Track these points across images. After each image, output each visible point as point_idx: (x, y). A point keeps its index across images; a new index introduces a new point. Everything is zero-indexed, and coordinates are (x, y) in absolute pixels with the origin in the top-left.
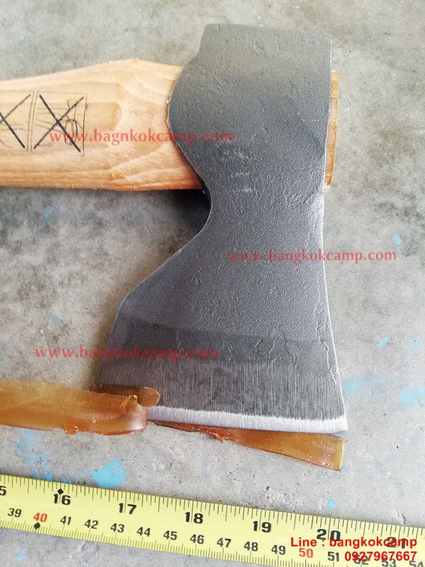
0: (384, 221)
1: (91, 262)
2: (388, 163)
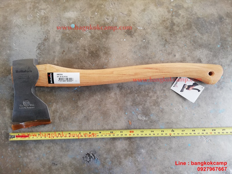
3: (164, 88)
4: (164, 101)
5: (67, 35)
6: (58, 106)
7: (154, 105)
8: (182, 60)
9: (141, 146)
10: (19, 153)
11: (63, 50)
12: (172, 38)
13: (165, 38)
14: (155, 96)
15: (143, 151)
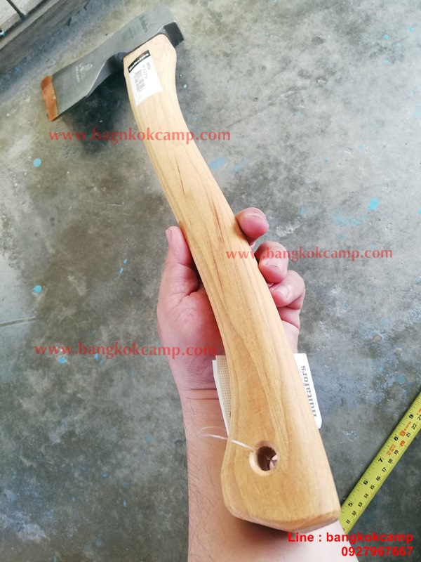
3: (288, 143)
4: (305, 166)
5: (39, 186)
6: (110, 327)
7: (292, 188)
8: (284, 64)
9: (324, 285)
10: (99, 469)
11: (49, 218)
12: (234, 42)
13: (220, 51)
14: (283, 170)
15: (334, 292)
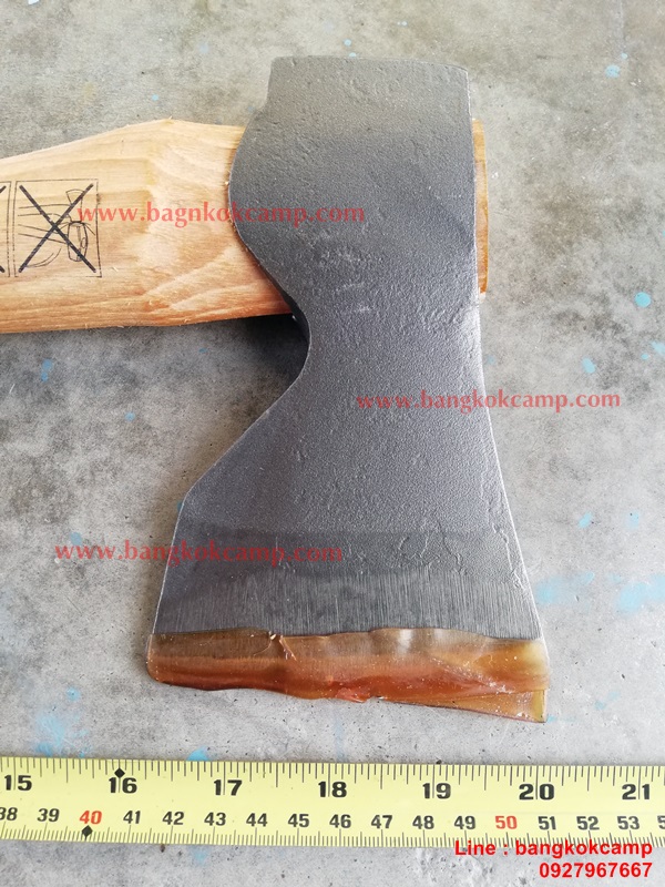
0: (566, 338)
1: (125, 444)
2: (564, 252)
